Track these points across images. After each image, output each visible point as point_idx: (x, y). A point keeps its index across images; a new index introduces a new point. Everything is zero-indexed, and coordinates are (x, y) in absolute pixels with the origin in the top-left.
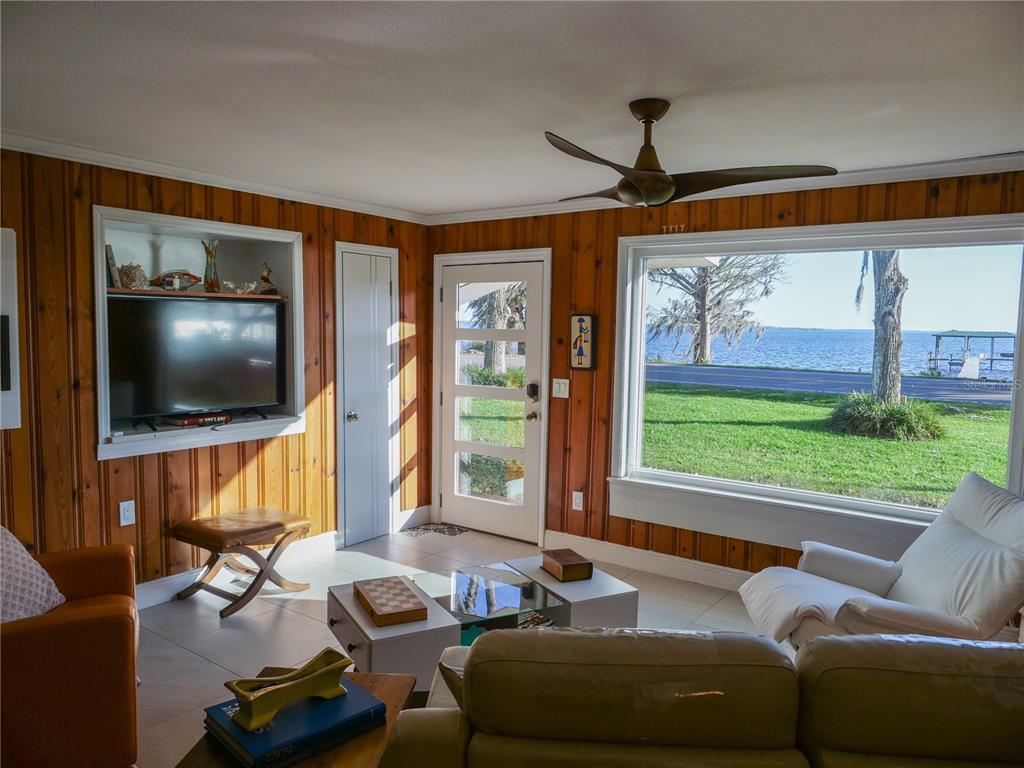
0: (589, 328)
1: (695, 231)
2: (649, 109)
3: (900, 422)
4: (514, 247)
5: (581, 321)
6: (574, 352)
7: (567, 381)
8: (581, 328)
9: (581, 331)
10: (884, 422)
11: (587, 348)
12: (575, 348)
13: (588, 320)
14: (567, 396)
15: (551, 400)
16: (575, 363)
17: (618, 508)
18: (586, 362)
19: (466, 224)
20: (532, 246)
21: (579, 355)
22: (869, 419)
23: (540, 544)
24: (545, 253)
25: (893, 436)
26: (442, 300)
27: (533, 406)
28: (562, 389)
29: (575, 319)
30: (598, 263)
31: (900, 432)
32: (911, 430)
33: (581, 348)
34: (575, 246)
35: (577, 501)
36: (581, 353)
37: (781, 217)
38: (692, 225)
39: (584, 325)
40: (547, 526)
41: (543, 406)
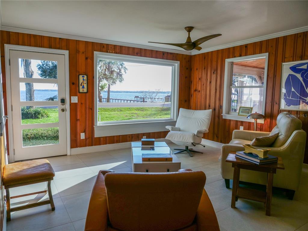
0: (86, 79)
1: (117, 53)
4: (50, 47)
5: (83, 77)
6: (81, 87)
7: (77, 97)
8: (83, 79)
9: (83, 80)
12: (81, 85)
14: (77, 102)
15: (71, 104)
16: (81, 90)
18: (85, 90)
20: (59, 48)
21: (82, 88)
23: (69, 154)
24: (66, 52)
26: (10, 65)
28: (75, 100)
30: (86, 58)
33: (83, 86)
34: (77, 51)
35: (83, 136)
36: (83, 87)
37: (137, 54)
39: (84, 78)
40: (72, 147)
41: (67, 106)
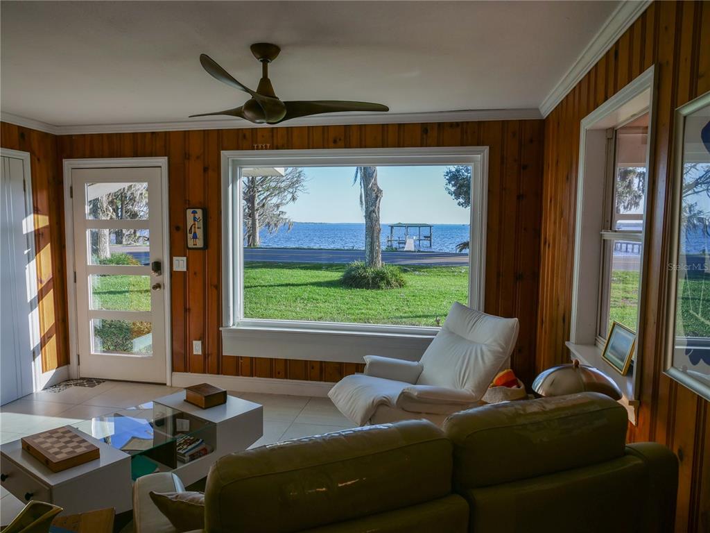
0: (201, 218)
1: (277, 148)
2: (266, 52)
3: (382, 278)
4: (136, 154)
5: (194, 213)
6: (190, 236)
7: (185, 258)
8: (195, 218)
9: (195, 220)
10: (373, 279)
11: (200, 233)
12: (190, 233)
13: (199, 213)
14: (185, 270)
15: (173, 274)
16: (191, 244)
17: (228, 350)
18: (200, 244)
19: (92, 136)
20: (151, 155)
21: (193, 238)
22: (365, 277)
23: (168, 384)
24: (163, 161)
25: (379, 287)
26: (72, 197)
27: (158, 279)
28: (181, 264)
29: (189, 212)
30: (206, 170)
31: (383, 284)
32: (388, 283)
33: (195, 233)
34: (187, 156)
35: (197, 348)
36: (195, 237)
37: (335, 142)
38: (275, 144)
39: (197, 216)
40: (174, 369)
41: (166, 278)
